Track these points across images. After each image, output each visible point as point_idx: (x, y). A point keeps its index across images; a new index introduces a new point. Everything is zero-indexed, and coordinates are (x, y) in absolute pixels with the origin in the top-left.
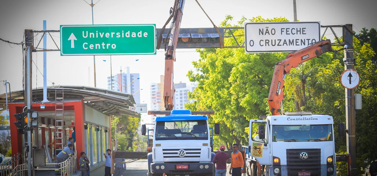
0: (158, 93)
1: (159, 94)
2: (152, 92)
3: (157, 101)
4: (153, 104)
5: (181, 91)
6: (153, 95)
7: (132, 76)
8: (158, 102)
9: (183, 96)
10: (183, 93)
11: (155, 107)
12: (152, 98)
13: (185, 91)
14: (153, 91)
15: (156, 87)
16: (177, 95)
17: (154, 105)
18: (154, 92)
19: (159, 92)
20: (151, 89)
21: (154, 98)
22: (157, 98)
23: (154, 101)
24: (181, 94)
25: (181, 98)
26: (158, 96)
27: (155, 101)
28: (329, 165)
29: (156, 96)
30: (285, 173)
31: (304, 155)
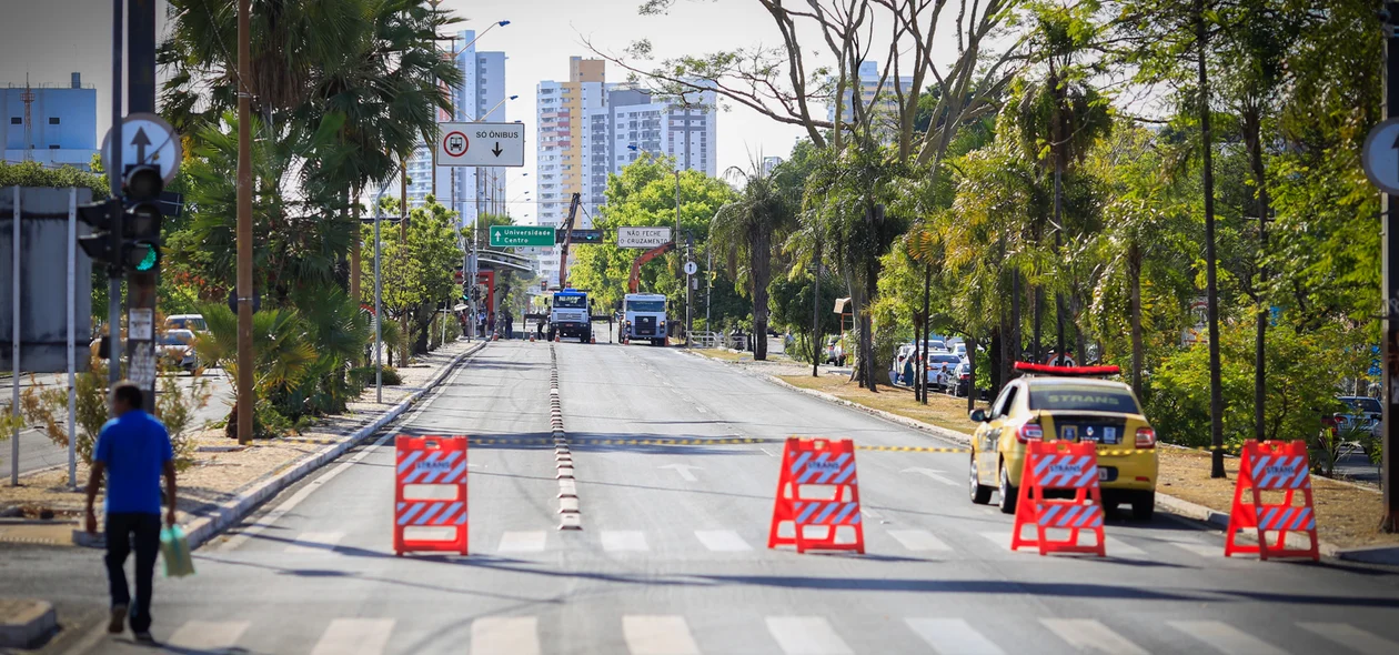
0: (560, 115)
1: (565, 119)
2: (541, 112)
3: (558, 139)
4: (544, 148)
5: (633, 115)
6: (547, 120)
7: (481, 59)
8: (561, 144)
9: (640, 130)
10: (640, 120)
11: (552, 157)
12: (543, 129)
13: (646, 114)
14: (547, 106)
15: (557, 95)
16: (621, 126)
17: (549, 153)
18: (550, 110)
19: (566, 110)
20: (538, 101)
21: (549, 129)
22: (559, 129)
23: (548, 139)
24: (634, 125)
25: (633, 135)
26: (561, 124)
27: (551, 138)
28: (662, 326)
29: (554, 124)
30: (633, 331)
31: (646, 320)
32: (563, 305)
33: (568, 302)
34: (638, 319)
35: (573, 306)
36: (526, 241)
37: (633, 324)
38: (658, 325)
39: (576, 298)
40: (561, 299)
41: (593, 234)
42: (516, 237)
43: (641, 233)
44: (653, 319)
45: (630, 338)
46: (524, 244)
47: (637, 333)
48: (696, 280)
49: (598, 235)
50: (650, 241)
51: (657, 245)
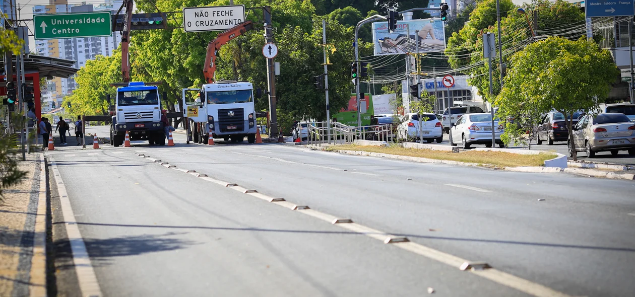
28: (251, 120)
30: (217, 128)
31: (231, 114)
32: (129, 102)
33: (135, 98)
34: (222, 113)
35: (143, 102)
36: (77, 31)
37: (216, 119)
38: (246, 117)
39: (145, 93)
40: (127, 95)
41: (155, 19)
42: (66, 26)
43: (211, 14)
44: (240, 112)
45: (215, 136)
46: (75, 34)
47: (222, 130)
48: (277, 66)
49: (161, 19)
50: (221, 23)
51: (230, 26)
